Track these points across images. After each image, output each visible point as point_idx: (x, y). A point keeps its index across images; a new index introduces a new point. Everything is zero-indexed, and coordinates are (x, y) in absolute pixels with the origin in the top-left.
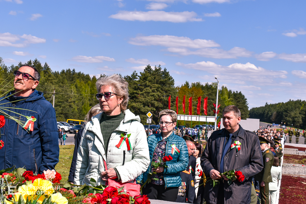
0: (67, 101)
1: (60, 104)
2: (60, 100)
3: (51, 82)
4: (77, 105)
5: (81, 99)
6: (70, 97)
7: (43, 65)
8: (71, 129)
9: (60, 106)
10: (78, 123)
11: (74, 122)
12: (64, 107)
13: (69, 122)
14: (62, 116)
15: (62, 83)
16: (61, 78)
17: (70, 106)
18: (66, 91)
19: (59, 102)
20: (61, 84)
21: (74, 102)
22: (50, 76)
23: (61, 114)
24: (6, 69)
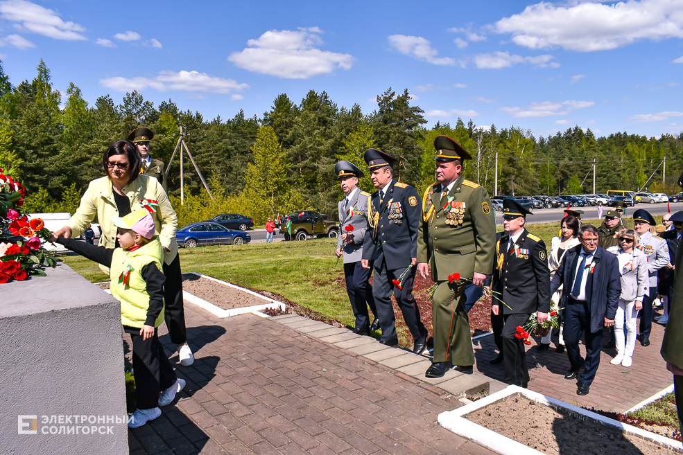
0: (614, 169)
1: (605, 173)
2: (604, 169)
3: (594, 150)
4: (629, 174)
5: (633, 165)
6: (618, 165)
7: (585, 131)
8: (610, 202)
9: (605, 176)
10: (621, 194)
11: (616, 193)
12: (611, 177)
13: (609, 193)
14: (608, 187)
15: (609, 149)
16: (607, 143)
17: (618, 175)
18: (613, 158)
19: (604, 172)
20: (607, 151)
21: (624, 170)
22: (591, 143)
23: (607, 185)
24: (542, 141)
